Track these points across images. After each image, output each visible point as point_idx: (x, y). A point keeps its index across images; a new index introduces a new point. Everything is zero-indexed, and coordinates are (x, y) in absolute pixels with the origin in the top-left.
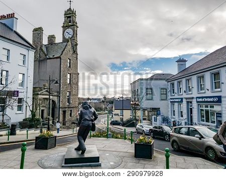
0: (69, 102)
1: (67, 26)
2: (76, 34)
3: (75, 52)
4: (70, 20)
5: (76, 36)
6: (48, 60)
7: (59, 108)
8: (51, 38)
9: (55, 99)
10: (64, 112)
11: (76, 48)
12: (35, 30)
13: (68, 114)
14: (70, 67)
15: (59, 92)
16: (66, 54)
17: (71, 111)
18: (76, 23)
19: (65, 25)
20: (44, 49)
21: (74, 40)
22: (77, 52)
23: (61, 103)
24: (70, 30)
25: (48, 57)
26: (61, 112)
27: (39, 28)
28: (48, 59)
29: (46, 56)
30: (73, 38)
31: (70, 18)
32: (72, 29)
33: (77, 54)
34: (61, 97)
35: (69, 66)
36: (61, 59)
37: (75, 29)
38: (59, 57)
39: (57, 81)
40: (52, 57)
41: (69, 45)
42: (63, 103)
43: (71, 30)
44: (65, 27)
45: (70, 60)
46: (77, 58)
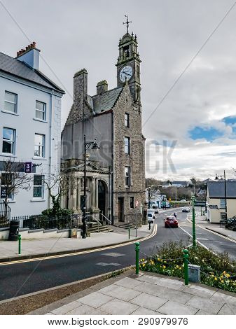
0: (128, 183)
1: (123, 63)
2: (138, 73)
3: (136, 102)
4: (128, 52)
5: (138, 76)
6: (95, 118)
7: (113, 193)
8: (102, 86)
9: (106, 178)
10: (121, 200)
11: (138, 96)
12: (77, 75)
13: (127, 203)
14: (128, 126)
15: (111, 168)
16: (122, 106)
17: (133, 198)
18: (138, 55)
19: (121, 61)
20: (90, 103)
21: (135, 82)
22: (139, 102)
23: (114, 184)
24: (128, 69)
25: (94, 113)
26: (116, 200)
27: (82, 71)
28: (94, 116)
29: (91, 111)
30: (133, 80)
31: (128, 50)
32: (131, 65)
33: (140, 105)
34: (114, 176)
35: (126, 125)
36: (112, 114)
37: (136, 64)
38: (111, 111)
39: (95, 144)
40: (100, 112)
41: (127, 91)
42: (119, 185)
43: (130, 67)
44: (120, 65)
45: (128, 115)
46: (140, 112)
